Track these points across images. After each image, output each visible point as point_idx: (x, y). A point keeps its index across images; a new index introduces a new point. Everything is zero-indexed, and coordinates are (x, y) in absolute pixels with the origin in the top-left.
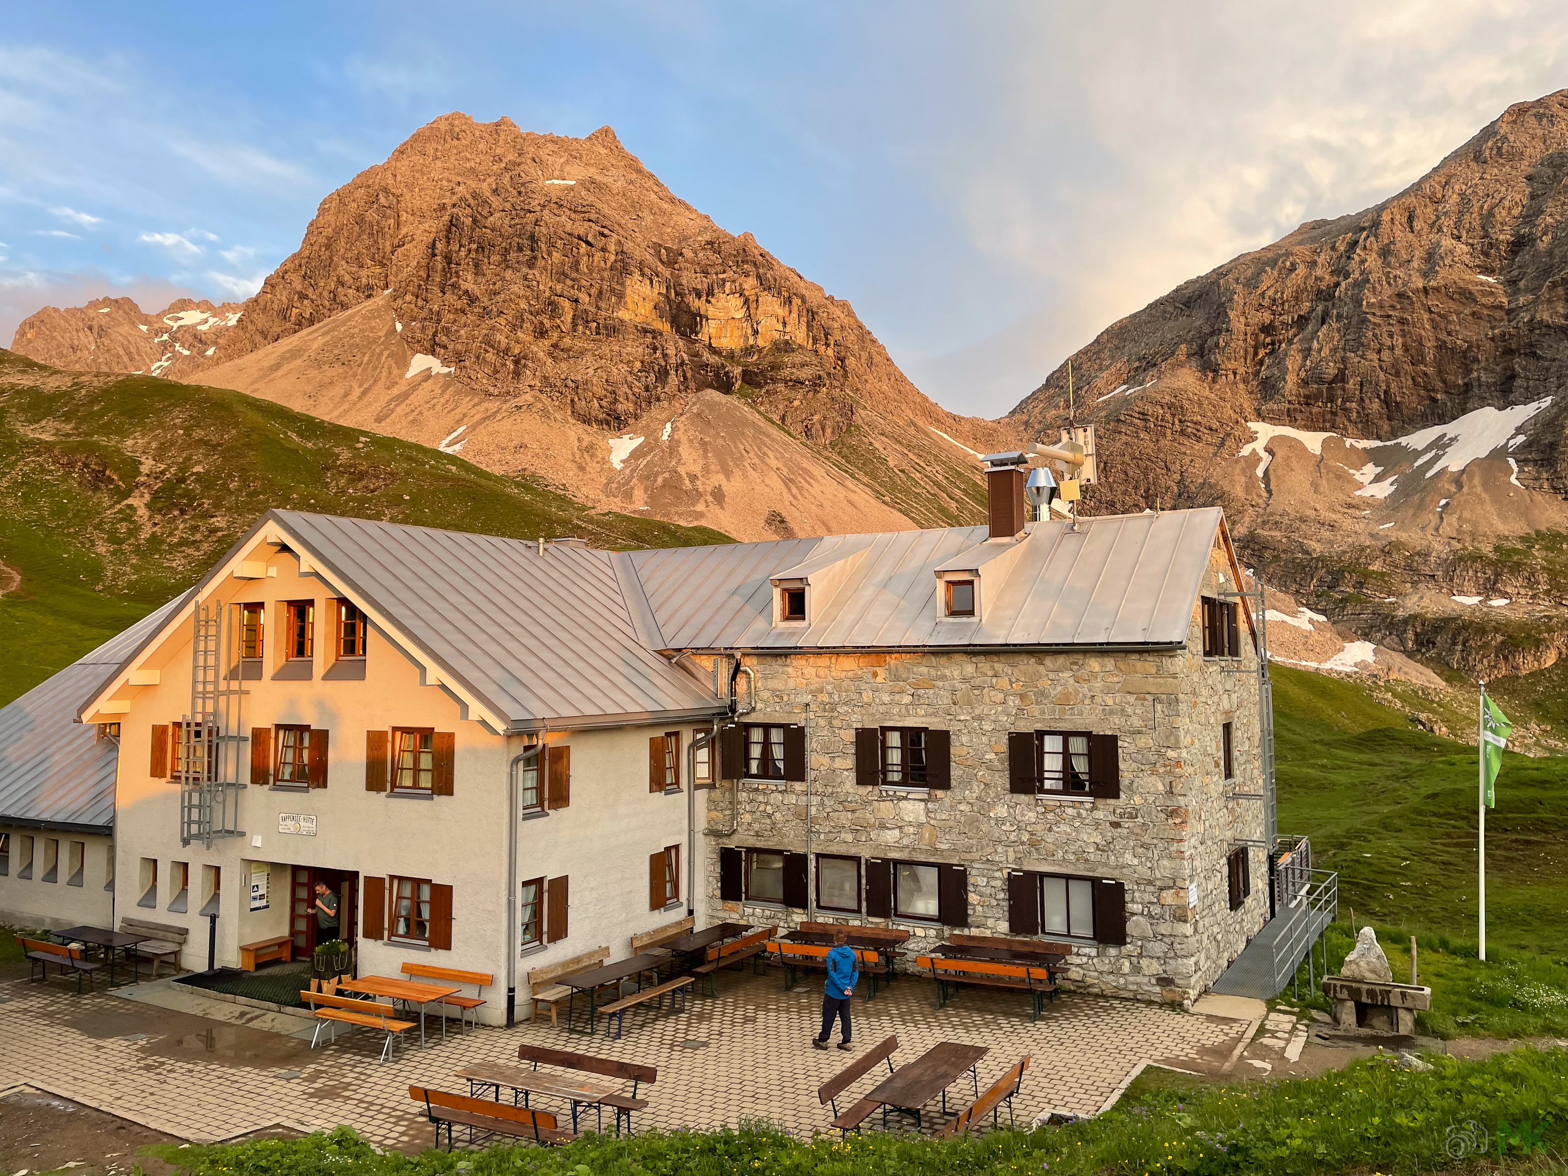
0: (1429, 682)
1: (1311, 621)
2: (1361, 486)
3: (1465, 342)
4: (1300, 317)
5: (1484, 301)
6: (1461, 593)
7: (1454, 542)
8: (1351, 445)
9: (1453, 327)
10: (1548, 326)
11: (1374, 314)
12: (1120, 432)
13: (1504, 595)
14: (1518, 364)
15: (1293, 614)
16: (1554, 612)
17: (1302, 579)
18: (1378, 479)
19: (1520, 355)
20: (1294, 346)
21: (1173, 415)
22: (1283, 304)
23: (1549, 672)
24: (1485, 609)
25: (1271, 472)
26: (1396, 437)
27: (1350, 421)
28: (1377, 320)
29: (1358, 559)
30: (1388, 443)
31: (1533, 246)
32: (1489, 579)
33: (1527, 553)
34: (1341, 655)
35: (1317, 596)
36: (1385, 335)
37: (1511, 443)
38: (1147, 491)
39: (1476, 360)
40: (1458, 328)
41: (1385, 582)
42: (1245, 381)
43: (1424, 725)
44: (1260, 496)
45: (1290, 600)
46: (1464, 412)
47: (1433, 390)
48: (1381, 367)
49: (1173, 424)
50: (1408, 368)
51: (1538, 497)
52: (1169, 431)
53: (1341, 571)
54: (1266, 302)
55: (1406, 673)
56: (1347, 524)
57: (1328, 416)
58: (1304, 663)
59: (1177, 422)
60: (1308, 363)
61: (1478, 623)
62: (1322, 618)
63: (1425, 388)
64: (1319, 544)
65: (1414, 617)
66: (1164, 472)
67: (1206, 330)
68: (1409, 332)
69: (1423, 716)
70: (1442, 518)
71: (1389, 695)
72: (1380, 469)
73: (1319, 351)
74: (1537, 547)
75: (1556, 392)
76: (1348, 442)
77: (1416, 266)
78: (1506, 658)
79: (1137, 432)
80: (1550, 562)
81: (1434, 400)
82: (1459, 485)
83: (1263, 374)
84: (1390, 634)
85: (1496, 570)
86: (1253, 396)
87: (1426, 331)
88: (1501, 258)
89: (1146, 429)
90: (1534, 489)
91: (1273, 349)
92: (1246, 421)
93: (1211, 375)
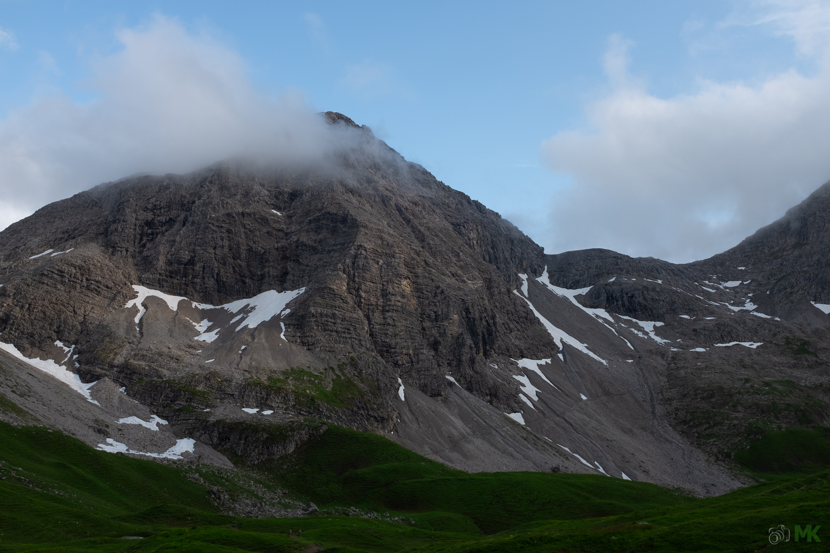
0: (224, 464)
1: (158, 424)
2: (198, 334)
3: (263, 249)
4: (171, 219)
5: (274, 225)
6: (248, 406)
7: (246, 374)
8: (196, 306)
9: (257, 239)
10: (305, 245)
11: (213, 224)
12: (43, 283)
13: (271, 408)
14: (290, 265)
15: (147, 419)
16: (296, 419)
17: (155, 395)
18: (209, 330)
19: (291, 260)
20: (165, 238)
21: (82, 275)
22: (160, 209)
23: (290, 456)
24: (259, 417)
25: (144, 321)
26: (222, 304)
27: (196, 291)
28: (215, 229)
29: (190, 383)
30: (217, 307)
31: (301, 198)
32: (262, 398)
33: (284, 382)
34: (173, 448)
35: (164, 407)
36: (219, 239)
37: (283, 313)
38: (59, 327)
39: (267, 261)
40: (259, 240)
41: (205, 398)
42: (133, 257)
43: (215, 494)
44: (135, 336)
45: (146, 409)
46: (260, 291)
47: (244, 276)
48: (216, 259)
49: (82, 281)
50: (231, 261)
51: (294, 347)
52: (78, 286)
53: (179, 390)
54: (150, 206)
55: (211, 459)
56: (187, 359)
57: (183, 286)
58: (149, 454)
59: (84, 280)
60: (173, 250)
61: (254, 426)
62: (164, 422)
63: (240, 275)
64: (168, 372)
65: (218, 422)
66: (72, 314)
67: (110, 218)
68: (233, 239)
69: (215, 488)
70: (241, 357)
71: (197, 475)
72: (211, 324)
73: (181, 242)
74: (291, 378)
75: (308, 284)
76: (194, 304)
77: (239, 198)
78: (268, 448)
79: (55, 284)
80: (297, 388)
81: (244, 283)
82: (253, 338)
83: (145, 253)
84: (205, 433)
85: (267, 392)
86: (137, 267)
87: (242, 239)
88: (285, 202)
89: (63, 283)
90: (292, 342)
91: (153, 238)
92: (132, 284)
93: (111, 250)
